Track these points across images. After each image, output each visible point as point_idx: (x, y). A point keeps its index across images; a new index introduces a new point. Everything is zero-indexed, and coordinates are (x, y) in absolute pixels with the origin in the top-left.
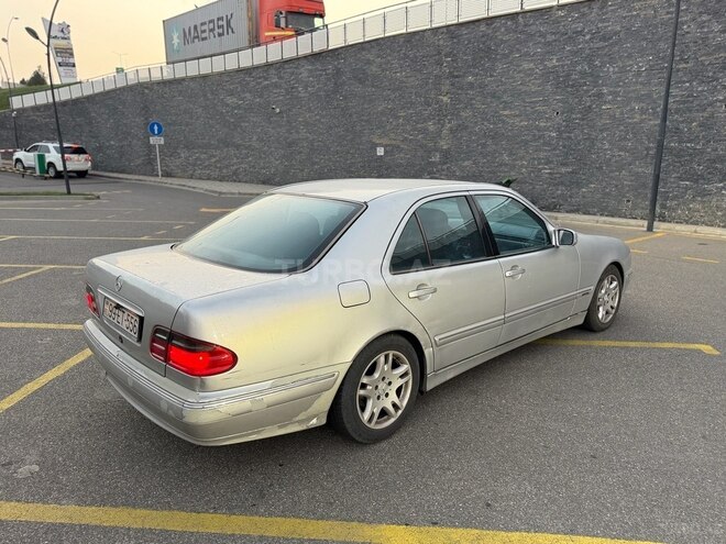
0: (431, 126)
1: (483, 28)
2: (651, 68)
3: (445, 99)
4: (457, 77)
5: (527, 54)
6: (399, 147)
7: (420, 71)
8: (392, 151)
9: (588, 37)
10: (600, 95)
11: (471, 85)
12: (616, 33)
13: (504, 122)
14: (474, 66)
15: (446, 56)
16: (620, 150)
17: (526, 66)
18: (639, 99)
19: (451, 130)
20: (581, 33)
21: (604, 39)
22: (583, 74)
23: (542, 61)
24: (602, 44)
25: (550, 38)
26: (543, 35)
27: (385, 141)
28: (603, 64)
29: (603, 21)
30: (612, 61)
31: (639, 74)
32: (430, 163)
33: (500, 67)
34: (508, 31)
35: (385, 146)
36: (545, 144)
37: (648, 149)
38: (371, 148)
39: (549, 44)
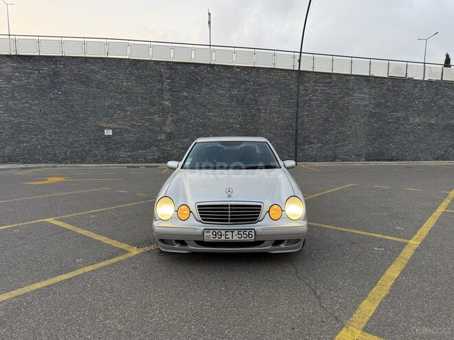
0: (157, 118)
1: (192, 67)
2: (279, 100)
3: (167, 103)
4: (174, 91)
5: (220, 86)
6: (127, 130)
7: (145, 84)
8: (121, 132)
9: (252, 83)
10: (259, 109)
11: (186, 98)
12: (265, 84)
13: (208, 118)
14: (188, 88)
15: (166, 78)
16: (270, 133)
17: (220, 92)
18: (276, 113)
19: (173, 121)
20: (248, 81)
21: (259, 85)
22: (250, 99)
23: (230, 91)
24: (258, 87)
25: (233, 80)
26: (229, 78)
27: (113, 125)
28: (259, 96)
29: (259, 77)
30: (263, 95)
31: (275, 102)
32: (157, 140)
33: (204, 90)
34: (209, 73)
35: (113, 129)
36: (234, 130)
37: (281, 133)
38: (98, 130)
39: (233, 83)
